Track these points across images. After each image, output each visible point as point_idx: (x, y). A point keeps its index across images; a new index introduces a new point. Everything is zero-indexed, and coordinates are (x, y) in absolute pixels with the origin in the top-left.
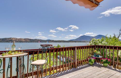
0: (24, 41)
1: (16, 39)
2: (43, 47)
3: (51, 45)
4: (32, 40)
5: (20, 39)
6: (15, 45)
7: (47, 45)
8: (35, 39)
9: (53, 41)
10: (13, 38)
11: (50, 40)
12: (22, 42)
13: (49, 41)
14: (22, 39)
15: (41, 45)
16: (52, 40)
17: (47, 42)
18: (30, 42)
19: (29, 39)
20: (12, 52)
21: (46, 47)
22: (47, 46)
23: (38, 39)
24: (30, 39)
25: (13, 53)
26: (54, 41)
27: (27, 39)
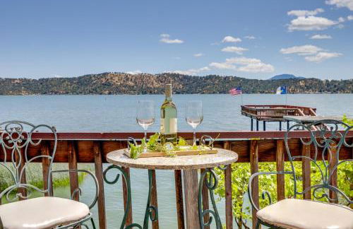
0: (156, 85)
1: (127, 77)
2: (258, 120)
3: (309, 112)
4: (195, 79)
5: (141, 77)
6: (174, 107)
7: (280, 111)
8: (210, 77)
9: (314, 86)
10: (116, 74)
11: (296, 80)
12: (151, 92)
13: (288, 84)
14: (150, 76)
15: (246, 110)
16: (305, 80)
17: (279, 91)
18: (183, 92)
19: (178, 75)
20: (165, 138)
21: (274, 119)
22: (279, 113)
23: (222, 75)
24: (185, 77)
25: (168, 147)
26: (320, 82)
27: (168, 75)
